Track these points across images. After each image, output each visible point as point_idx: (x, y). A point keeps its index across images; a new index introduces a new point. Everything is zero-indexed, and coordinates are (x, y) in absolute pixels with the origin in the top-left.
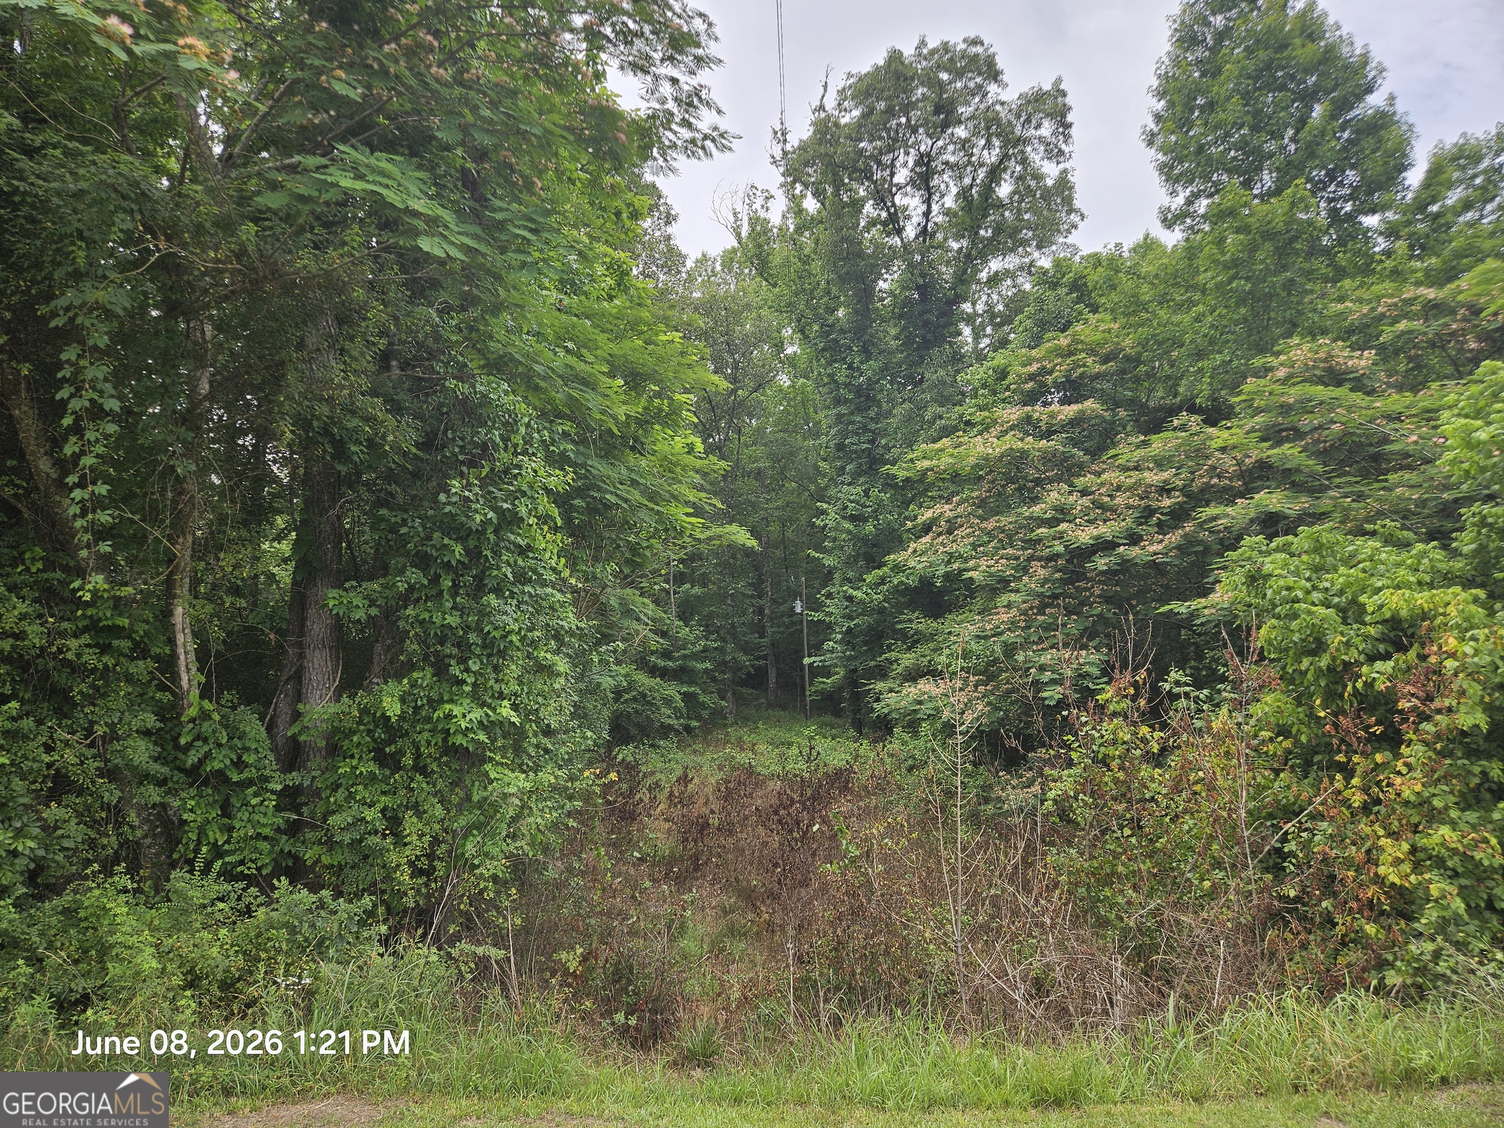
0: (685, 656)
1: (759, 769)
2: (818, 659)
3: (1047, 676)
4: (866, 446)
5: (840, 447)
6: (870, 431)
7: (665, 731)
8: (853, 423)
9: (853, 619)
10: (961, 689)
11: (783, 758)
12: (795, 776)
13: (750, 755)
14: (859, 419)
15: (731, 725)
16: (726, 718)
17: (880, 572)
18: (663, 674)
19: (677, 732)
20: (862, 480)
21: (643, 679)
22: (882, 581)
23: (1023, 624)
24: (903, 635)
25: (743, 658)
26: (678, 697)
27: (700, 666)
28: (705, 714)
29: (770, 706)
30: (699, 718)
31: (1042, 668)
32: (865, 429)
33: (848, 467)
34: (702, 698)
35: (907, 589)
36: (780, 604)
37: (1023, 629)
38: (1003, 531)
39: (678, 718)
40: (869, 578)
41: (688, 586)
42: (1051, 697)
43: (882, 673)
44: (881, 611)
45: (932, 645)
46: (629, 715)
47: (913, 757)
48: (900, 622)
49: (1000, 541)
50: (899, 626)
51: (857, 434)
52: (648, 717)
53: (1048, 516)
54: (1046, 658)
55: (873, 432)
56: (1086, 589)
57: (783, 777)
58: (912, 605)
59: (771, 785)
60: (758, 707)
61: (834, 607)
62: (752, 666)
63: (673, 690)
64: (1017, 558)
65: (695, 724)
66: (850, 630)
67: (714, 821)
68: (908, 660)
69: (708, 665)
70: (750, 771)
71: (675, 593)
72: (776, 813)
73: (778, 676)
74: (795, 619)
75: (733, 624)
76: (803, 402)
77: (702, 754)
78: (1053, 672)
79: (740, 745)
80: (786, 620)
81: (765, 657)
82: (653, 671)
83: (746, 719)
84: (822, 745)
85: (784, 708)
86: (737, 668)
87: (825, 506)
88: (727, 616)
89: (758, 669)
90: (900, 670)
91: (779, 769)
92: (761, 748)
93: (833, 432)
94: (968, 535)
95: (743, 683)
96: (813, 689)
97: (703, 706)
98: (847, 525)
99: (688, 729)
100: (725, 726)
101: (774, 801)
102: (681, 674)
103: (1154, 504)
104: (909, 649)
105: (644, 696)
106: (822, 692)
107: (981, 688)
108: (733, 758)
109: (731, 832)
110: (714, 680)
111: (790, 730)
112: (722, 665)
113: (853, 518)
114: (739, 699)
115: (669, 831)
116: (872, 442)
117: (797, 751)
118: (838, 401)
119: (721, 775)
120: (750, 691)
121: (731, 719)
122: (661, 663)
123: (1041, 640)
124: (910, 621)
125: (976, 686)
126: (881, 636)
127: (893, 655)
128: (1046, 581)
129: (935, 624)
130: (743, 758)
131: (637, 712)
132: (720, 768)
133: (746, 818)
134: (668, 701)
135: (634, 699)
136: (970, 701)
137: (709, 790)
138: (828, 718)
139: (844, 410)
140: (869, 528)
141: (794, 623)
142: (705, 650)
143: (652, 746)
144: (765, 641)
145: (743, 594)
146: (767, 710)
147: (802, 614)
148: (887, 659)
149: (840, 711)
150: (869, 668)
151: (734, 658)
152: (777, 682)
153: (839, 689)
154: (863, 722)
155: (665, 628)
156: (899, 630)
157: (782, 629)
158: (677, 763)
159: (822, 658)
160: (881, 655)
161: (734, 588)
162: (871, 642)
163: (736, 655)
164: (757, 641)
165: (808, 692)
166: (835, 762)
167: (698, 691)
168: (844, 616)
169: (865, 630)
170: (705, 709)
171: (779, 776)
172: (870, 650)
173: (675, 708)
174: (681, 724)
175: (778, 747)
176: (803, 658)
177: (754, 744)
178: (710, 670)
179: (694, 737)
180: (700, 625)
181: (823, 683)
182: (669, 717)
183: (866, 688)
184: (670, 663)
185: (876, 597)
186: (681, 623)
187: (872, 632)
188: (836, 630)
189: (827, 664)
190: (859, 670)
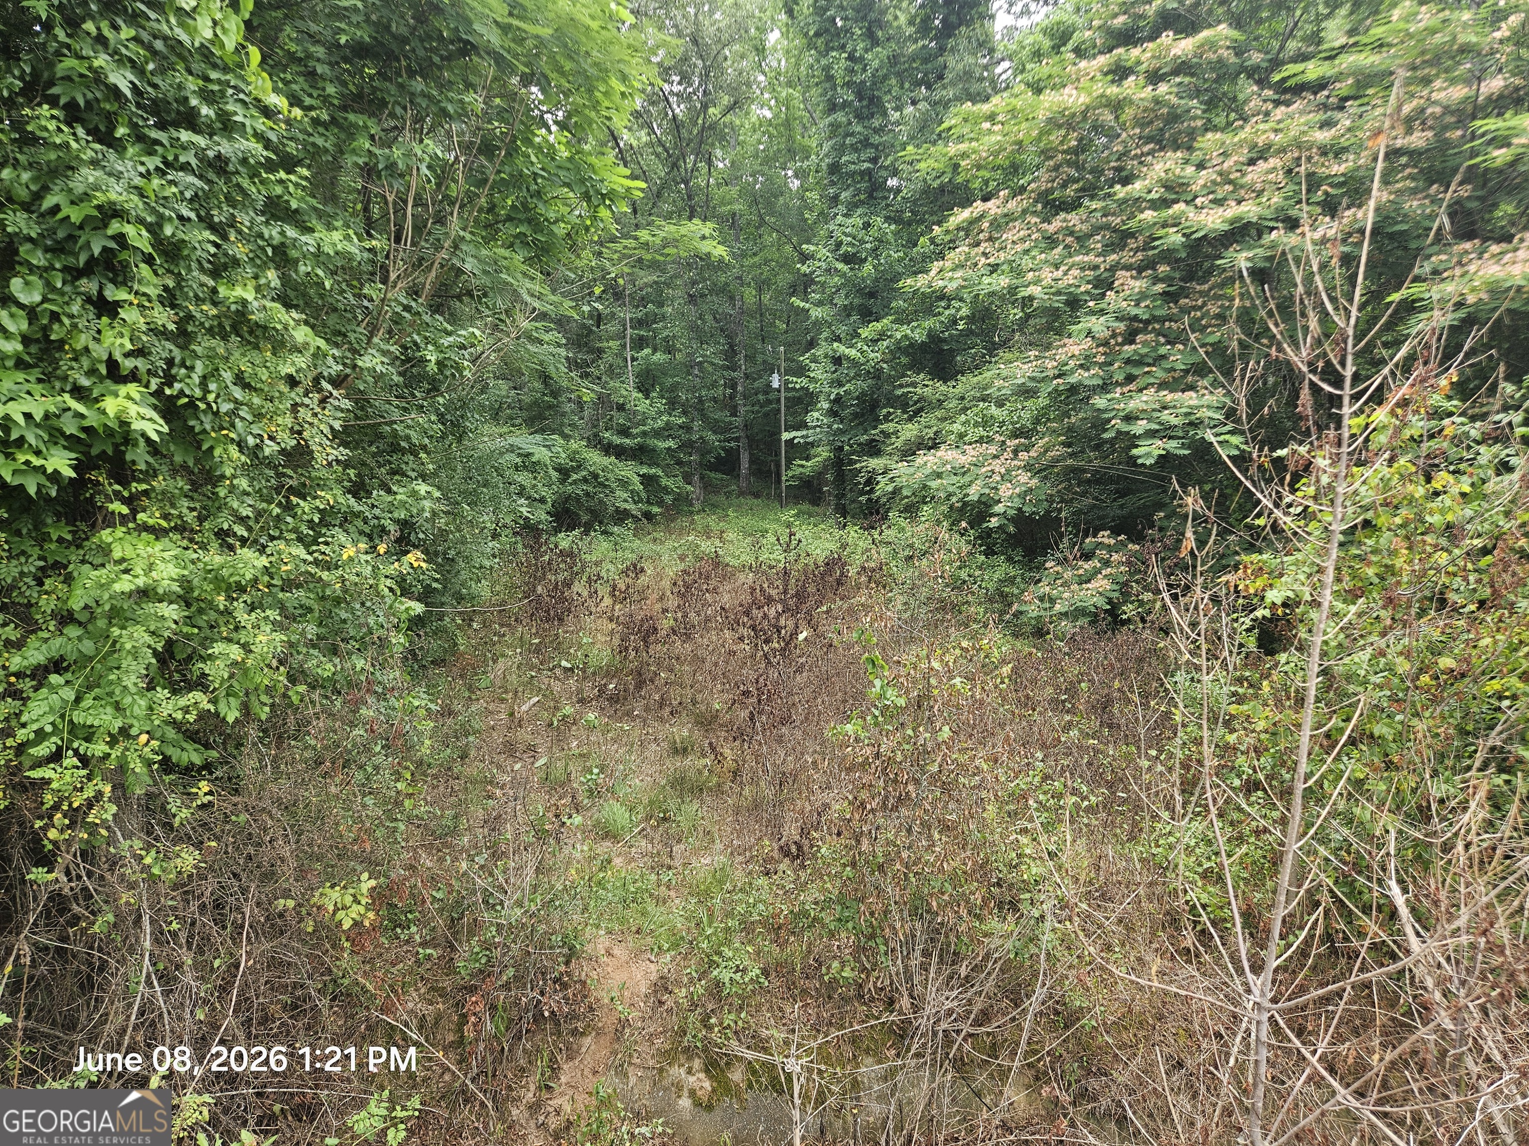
0: (644, 434)
1: (728, 559)
2: (799, 434)
3: (1139, 427)
4: (866, 165)
5: (834, 168)
6: (872, 145)
7: (621, 516)
8: (852, 134)
9: (840, 385)
10: (995, 457)
11: (757, 546)
12: (771, 567)
13: (717, 543)
14: (859, 129)
15: (698, 512)
16: (692, 505)
17: (878, 326)
18: (620, 452)
19: (636, 519)
20: (859, 211)
21: (596, 459)
22: (882, 335)
23: (1101, 359)
24: (903, 403)
25: (711, 437)
26: (636, 479)
27: (662, 445)
28: (668, 499)
29: (741, 494)
30: (661, 503)
31: (1129, 418)
32: (866, 143)
33: (843, 195)
34: (664, 482)
35: (911, 345)
36: (755, 380)
37: (1101, 365)
38: (1072, 233)
39: (635, 503)
40: (865, 332)
41: (647, 351)
42: (1148, 455)
43: (873, 449)
44: (877, 374)
45: (939, 414)
46: (578, 499)
47: (911, 546)
48: (901, 386)
49: (1067, 247)
50: (899, 392)
51: (856, 150)
52: (601, 501)
53: (1154, 195)
54: (1140, 402)
55: (876, 147)
56: (1194, 308)
57: (756, 569)
58: (916, 366)
59: (742, 578)
60: (728, 495)
61: (820, 373)
62: (723, 449)
63: (630, 471)
64: (1096, 267)
65: (656, 510)
66: (838, 400)
67: (666, 624)
68: (909, 431)
69: (671, 443)
70: (716, 562)
71: (634, 359)
72: (747, 613)
73: (751, 462)
74: (772, 396)
75: (700, 397)
76: (787, 120)
77: (662, 543)
78: (1149, 420)
79: (707, 533)
80: (761, 397)
81: (737, 439)
82: (608, 449)
83: (714, 506)
84: (803, 532)
85: (757, 496)
86: (704, 449)
87: (812, 248)
88: (694, 389)
89: (728, 451)
90: (898, 444)
91: (751, 560)
92: (730, 535)
93: (826, 147)
94: (1023, 240)
95: (712, 467)
96: (790, 474)
97: (667, 492)
98: (840, 266)
99: (648, 516)
100: (692, 513)
101: (747, 599)
102: (641, 454)
103: (1322, 171)
104: (910, 419)
105: (596, 476)
106: (800, 478)
107: (1023, 455)
108: (697, 546)
109: (688, 637)
110: (679, 463)
111: (763, 518)
112: (687, 446)
113: (847, 259)
114: (708, 486)
115: (612, 633)
116: (874, 160)
117: (773, 539)
118: (832, 107)
119: (682, 566)
120: (720, 476)
121: (697, 506)
122: (617, 440)
123: (1130, 379)
124: (914, 385)
125: (1016, 452)
126: (874, 406)
127: (889, 427)
128: (1143, 296)
129: (943, 388)
130: (706, 546)
131: (587, 494)
132: (682, 558)
133: (708, 620)
134: (624, 483)
135: (585, 480)
136: (1008, 471)
137: (666, 584)
138: (806, 507)
139: (840, 117)
140: (868, 268)
141: (769, 402)
142: (668, 426)
143: (604, 533)
144: (738, 421)
145: (713, 364)
146: (738, 497)
147: (779, 391)
148: (882, 432)
149: (820, 498)
150: (859, 445)
151: (701, 438)
152: (750, 468)
153: (820, 473)
154: (848, 508)
155: (621, 401)
156: (899, 397)
157: (756, 408)
158: (633, 551)
159: (804, 433)
160: (875, 428)
161: (702, 356)
162: (863, 415)
163: (704, 434)
164: (727, 419)
165: (784, 478)
166: (818, 551)
167: (660, 473)
168: (832, 382)
169: (857, 398)
170: (668, 493)
171: (751, 567)
172: (861, 424)
173: (632, 492)
174: (640, 510)
175: (751, 535)
176: (780, 433)
177: (722, 532)
178: (674, 450)
179: (654, 524)
180: (662, 397)
181: (802, 466)
182: (625, 501)
183: (858, 466)
184: (627, 441)
185: (872, 355)
186: (640, 395)
187: (865, 401)
188: (821, 398)
189: (810, 440)
190: (847, 448)
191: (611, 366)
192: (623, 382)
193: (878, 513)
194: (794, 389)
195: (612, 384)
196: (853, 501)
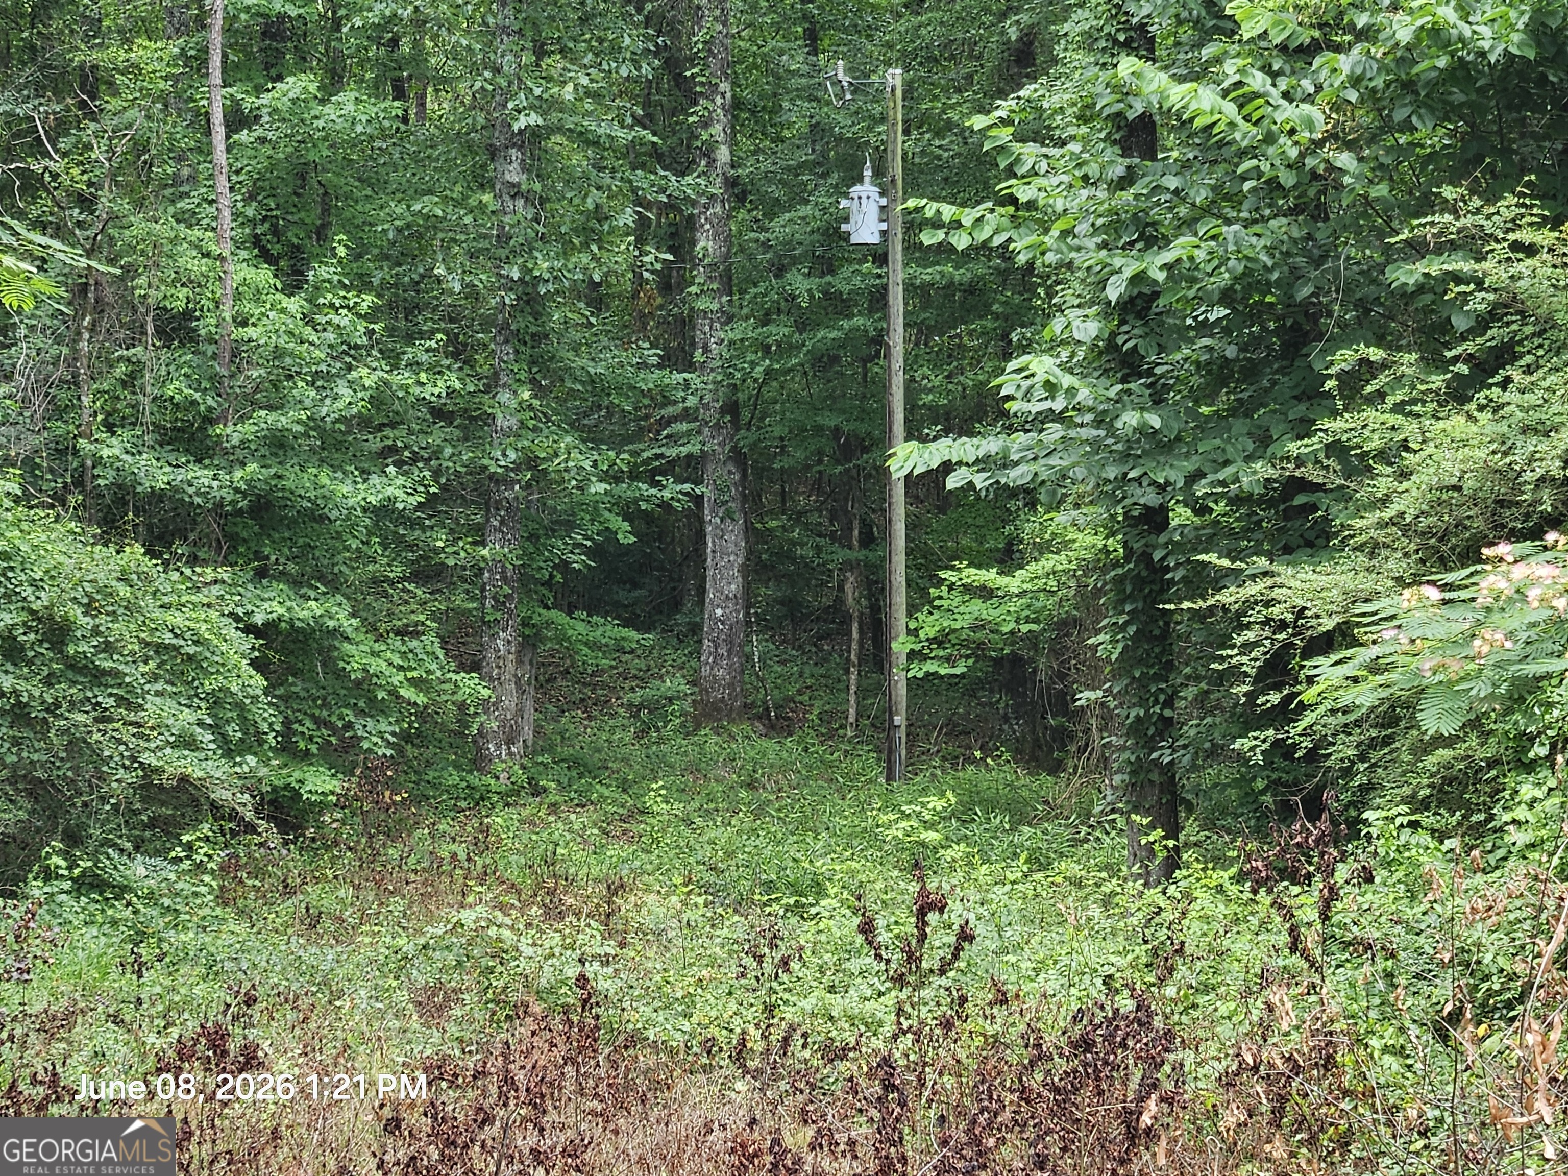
0: (277, 445)
1: (637, 1015)
2: (968, 448)
7: (166, 812)
9: (1151, 238)
11: (770, 956)
12: (832, 1053)
13: (592, 938)
15: (511, 796)
16: (480, 763)
18: (167, 527)
19: (231, 825)
21: (59, 555)
24: (1425, 323)
25: (572, 457)
26: (236, 647)
27: (353, 493)
28: (377, 735)
29: (708, 714)
30: (342, 754)
34: (359, 657)
35: (1460, 71)
36: (773, 208)
39: (229, 751)
41: (299, 83)
43: (1296, 523)
44: (1309, 196)
48: (1417, 249)
50: (1408, 275)
52: (78, 745)
57: (765, 1059)
58: (1482, 162)
59: (698, 1098)
60: (648, 718)
61: (1060, 184)
62: (629, 512)
63: (210, 610)
65: (319, 783)
66: (1140, 304)
68: (1454, 448)
69: (393, 487)
70: (585, 1024)
71: (238, 119)
73: (754, 570)
74: (848, 281)
75: (530, 283)
77: (345, 933)
79: (547, 894)
80: (800, 283)
81: (690, 468)
82: (115, 513)
83: (583, 769)
84: (984, 892)
85: (779, 723)
86: (539, 511)
88: (500, 249)
89: (651, 521)
90: (1406, 505)
91: (743, 1020)
92: (651, 906)
95: (577, 594)
96: (930, 626)
97: (373, 702)
99: (285, 810)
100: (480, 798)
102: (259, 533)
104: (1457, 396)
105: (58, 632)
106: (975, 643)
108: (501, 954)
110: (429, 573)
111: (804, 828)
112: (465, 498)
114: (555, 680)
117: (844, 926)
119: (429, 1045)
120: (611, 631)
121: (506, 768)
122: (157, 473)
124: (1472, 244)
126: (1301, 332)
127: (1367, 426)
130: (542, 953)
132: (432, 1006)
134: (182, 665)
138: (997, 776)
141: (838, 303)
142: (383, 411)
143: (88, 884)
144: (696, 387)
145: (585, 139)
146: (687, 731)
147: (880, 256)
148: (1336, 449)
149: (1063, 737)
150: (1237, 501)
151: (530, 462)
152: (748, 598)
153: (1065, 626)
154: (1188, 782)
155: (179, 299)
156: (1407, 296)
157: (779, 331)
158: (212, 970)
159: (991, 445)
160: (1304, 429)
161: (543, 105)
162: (1251, 372)
163: (542, 446)
164: (649, 380)
165: (901, 646)
166: (1051, 982)
167: (349, 624)
168: (1115, 226)
169: (1226, 297)
170: (375, 709)
171: (740, 1053)
172: (1242, 409)
173: (216, 701)
174: (250, 784)
175: (740, 905)
176: (884, 441)
177: (616, 889)
178: (401, 518)
179: (311, 849)
180: (363, 283)
181: (985, 593)
182: (187, 743)
183: (1229, 596)
184: (202, 476)
185: (1288, 113)
186: (264, 275)
187: (1258, 313)
188: (1067, 295)
189: (1017, 476)
190: (1181, 515)
191: (140, 147)
192: (188, 219)
193: (1314, 809)
194: (944, 250)
195: (139, 225)
196: (1216, 752)
